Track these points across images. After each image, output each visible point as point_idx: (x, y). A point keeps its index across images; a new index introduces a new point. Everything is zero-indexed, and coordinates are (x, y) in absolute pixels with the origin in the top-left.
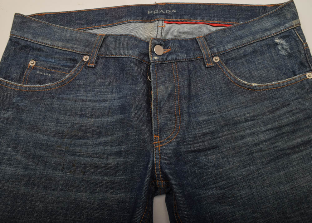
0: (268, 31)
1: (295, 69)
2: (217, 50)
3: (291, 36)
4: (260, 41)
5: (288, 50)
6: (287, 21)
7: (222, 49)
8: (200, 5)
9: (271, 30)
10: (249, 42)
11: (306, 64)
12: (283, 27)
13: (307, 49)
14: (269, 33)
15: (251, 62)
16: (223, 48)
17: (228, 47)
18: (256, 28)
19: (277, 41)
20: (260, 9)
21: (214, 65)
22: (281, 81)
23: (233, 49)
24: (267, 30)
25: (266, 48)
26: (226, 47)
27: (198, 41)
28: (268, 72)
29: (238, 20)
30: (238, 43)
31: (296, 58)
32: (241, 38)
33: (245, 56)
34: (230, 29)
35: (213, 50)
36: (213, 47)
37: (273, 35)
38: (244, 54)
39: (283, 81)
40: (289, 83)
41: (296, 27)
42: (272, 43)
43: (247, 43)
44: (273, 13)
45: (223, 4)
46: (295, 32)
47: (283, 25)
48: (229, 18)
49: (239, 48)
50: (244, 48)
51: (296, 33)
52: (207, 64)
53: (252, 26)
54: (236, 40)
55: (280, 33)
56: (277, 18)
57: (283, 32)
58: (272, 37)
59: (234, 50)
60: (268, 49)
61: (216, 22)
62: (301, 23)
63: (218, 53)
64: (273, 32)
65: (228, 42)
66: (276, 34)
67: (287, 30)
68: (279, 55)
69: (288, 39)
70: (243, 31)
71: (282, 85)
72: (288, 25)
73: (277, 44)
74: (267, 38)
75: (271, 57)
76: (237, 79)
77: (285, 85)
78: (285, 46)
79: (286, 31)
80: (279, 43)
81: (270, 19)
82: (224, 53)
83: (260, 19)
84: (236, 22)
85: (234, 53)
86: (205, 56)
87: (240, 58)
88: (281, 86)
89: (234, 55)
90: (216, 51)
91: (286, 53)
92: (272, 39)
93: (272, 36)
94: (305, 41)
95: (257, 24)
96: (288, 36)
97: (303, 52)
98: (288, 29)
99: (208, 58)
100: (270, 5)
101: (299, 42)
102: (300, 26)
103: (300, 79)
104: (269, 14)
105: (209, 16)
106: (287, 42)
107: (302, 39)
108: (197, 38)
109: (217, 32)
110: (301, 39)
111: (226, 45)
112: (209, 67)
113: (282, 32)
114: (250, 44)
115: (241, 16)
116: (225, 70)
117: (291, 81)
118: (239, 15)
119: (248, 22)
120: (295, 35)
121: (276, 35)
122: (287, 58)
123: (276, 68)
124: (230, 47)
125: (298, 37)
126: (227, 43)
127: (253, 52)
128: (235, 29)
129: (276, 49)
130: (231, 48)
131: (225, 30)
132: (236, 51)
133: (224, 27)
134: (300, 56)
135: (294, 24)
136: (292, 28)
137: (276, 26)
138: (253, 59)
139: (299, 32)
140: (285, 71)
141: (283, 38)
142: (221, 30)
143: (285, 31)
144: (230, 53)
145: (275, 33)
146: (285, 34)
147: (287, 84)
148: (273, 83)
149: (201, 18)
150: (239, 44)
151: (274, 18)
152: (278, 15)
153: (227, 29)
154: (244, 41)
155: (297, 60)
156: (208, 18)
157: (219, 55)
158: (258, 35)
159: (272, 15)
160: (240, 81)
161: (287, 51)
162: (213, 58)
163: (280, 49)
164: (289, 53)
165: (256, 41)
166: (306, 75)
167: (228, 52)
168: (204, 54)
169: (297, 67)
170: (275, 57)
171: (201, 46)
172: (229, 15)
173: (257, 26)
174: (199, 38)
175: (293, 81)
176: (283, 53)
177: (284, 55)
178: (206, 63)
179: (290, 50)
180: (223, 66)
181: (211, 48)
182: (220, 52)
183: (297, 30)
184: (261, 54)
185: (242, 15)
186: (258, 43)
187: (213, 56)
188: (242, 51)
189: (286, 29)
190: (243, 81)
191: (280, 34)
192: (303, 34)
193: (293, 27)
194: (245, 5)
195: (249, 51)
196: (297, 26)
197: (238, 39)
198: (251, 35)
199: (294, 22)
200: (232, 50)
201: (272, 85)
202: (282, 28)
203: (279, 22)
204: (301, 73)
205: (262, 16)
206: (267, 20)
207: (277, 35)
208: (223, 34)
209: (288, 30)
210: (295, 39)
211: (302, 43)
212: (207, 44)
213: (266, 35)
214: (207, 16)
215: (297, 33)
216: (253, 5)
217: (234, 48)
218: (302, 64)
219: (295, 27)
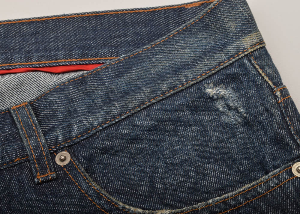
0: (188, 68)
1: (264, 157)
2: (64, 135)
3: (244, 74)
4: (170, 96)
5: (242, 110)
6: (229, 39)
7: (75, 130)
8: (21, 23)
9: (194, 65)
10: (144, 104)
11: (288, 140)
12: (223, 54)
13: (285, 102)
14: (189, 74)
15: (153, 153)
16: (79, 127)
17: (90, 123)
18: (160, 66)
19: (211, 91)
20: (168, 17)
21: (55, 175)
22: (230, 194)
23: (104, 126)
24: (187, 66)
25: (188, 112)
26: (86, 123)
27: (15, 118)
28: (197, 174)
29: (115, 50)
30: (116, 108)
31: (263, 127)
32: (125, 94)
33: (135, 139)
34: (95, 75)
35: (52, 135)
36: (53, 127)
37: (201, 79)
38: (132, 134)
39: (234, 192)
40: (250, 195)
41: (252, 52)
42: (199, 98)
43: (139, 106)
44: (195, 23)
45: (78, 14)
46: (253, 65)
47: (222, 50)
48: (94, 47)
49: (120, 121)
50: (131, 119)
51: (255, 67)
52: (38, 174)
53: (150, 60)
54: (110, 101)
55: (216, 70)
56: (206, 36)
57: (224, 68)
58: (197, 83)
59: (108, 127)
60: (192, 113)
61: (62, 61)
62: (265, 40)
63: (65, 141)
64: (200, 69)
65: (91, 111)
66: (207, 75)
67: (231, 62)
68: (222, 124)
69: (238, 83)
70: (127, 77)
71: (232, 203)
72: (232, 49)
73: (212, 99)
74: (185, 87)
75: (202, 133)
76: (116, 204)
77: (240, 204)
78: (233, 101)
79: (230, 64)
80: (217, 95)
81: (191, 40)
82: (81, 140)
83: (167, 40)
84: (111, 56)
85: (108, 136)
86: (32, 155)
87: (125, 146)
88: (231, 207)
89: (107, 142)
90: (61, 138)
91: (237, 118)
92: (199, 89)
93: (198, 80)
94: (278, 83)
95: (161, 55)
96: (236, 77)
97: (275, 110)
98: (234, 60)
99: (40, 159)
100: (192, 3)
101: (265, 87)
102: (264, 47)
103: (276, 182)
104: (187, 28)
105: (45, 50)
106: (236, 90)
107: (271, 79)
108: (14, 110)
109: (62, 87)
110: (267, 79)
111: (87, 119)
112: (43, 182)
113: (222, 67)
114: (145, 108)
115: (123, 39)
116: (84, 184)
117: (254, 189)
118: (119, 36)
119: (139, 54)
120: (254, 72)
121: (207, 78)
122: (241, 129)
123: (216, 161)
124: (95, 123)
125: (261, 74)
126: (88, 112)
127: (156, 126)
128: (106, 75)
129: (213, 111)
130: (100, 125)
131: (81, 81)
132: (112, 130)
133: (79, 73)
134: (272, 121)
135: (247, 45)
136: (243, 55)
137: (206, 54)
138: (157, 146)
139: (263, 63)
140: (241, 164)
141: (225, 82)
142: (72, 81)
143: (227, 64)
144: (97, 138)
145: (205, 72)
146: (229, 72)
147: (246, 199)
148: (211, 201)
149: (23, 56)
150: (120, 111)
151: (200, 36)
152: (207, 26)
153: (87, 77)
154: (131, 102)
155: (265, 133)
156: (41, 54)
157: (69, 146)
158: (164, 83)
159: (194, 30)
160: (124, 208)
161: (239, 113)
162: (53, 158)
163: (221, 109)
164: (245, 118)
165: (160, 98)
166: (291, 170)
167: (92, 136)
168: (30, 150)
169: (267, 150)
170: (211, 132)
171: (22, 130)
172: (94, 39)
173: (161, 59)
174: (18, 108)
175: (260, 190)
176: (230, 118)
177: (235, 125)
178: (36, 172)
179: (246, 109)
180: (80, 173)
181: (50, 130)
182: (71, 139)
183: (256, 58)
184: (176, 130)
185: (126, 36)
186: (165, 103)
187: (55, 151)
188: (126, 129)
189: (229, 60)
190: (132, 209)
191: (216, 73)
192: (272, 66)
193: (246, 53)
194: (133, 10)
195: (145, 125)
196: (255, 49)
197: (114, 100)
198: (147, 84)
199: (247, 41)
200: (101, 128)
201: (208, 208)
202: (220, 57)
203: (213, 43)
204: (279, 166)
205: (171, 34)
206: (182, 42)
207: (210, 76)
208: (78, 90)
209: (236, 61)
210: (253, 81)
211: (272, 89)
212: (39, 121)
213: (183, 80)
214: (37, 50)
215: (257, 67)
216: (152, 8)
217: (105, 123)
218: (278, 141)
219: (249, 51)
